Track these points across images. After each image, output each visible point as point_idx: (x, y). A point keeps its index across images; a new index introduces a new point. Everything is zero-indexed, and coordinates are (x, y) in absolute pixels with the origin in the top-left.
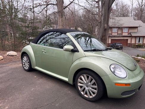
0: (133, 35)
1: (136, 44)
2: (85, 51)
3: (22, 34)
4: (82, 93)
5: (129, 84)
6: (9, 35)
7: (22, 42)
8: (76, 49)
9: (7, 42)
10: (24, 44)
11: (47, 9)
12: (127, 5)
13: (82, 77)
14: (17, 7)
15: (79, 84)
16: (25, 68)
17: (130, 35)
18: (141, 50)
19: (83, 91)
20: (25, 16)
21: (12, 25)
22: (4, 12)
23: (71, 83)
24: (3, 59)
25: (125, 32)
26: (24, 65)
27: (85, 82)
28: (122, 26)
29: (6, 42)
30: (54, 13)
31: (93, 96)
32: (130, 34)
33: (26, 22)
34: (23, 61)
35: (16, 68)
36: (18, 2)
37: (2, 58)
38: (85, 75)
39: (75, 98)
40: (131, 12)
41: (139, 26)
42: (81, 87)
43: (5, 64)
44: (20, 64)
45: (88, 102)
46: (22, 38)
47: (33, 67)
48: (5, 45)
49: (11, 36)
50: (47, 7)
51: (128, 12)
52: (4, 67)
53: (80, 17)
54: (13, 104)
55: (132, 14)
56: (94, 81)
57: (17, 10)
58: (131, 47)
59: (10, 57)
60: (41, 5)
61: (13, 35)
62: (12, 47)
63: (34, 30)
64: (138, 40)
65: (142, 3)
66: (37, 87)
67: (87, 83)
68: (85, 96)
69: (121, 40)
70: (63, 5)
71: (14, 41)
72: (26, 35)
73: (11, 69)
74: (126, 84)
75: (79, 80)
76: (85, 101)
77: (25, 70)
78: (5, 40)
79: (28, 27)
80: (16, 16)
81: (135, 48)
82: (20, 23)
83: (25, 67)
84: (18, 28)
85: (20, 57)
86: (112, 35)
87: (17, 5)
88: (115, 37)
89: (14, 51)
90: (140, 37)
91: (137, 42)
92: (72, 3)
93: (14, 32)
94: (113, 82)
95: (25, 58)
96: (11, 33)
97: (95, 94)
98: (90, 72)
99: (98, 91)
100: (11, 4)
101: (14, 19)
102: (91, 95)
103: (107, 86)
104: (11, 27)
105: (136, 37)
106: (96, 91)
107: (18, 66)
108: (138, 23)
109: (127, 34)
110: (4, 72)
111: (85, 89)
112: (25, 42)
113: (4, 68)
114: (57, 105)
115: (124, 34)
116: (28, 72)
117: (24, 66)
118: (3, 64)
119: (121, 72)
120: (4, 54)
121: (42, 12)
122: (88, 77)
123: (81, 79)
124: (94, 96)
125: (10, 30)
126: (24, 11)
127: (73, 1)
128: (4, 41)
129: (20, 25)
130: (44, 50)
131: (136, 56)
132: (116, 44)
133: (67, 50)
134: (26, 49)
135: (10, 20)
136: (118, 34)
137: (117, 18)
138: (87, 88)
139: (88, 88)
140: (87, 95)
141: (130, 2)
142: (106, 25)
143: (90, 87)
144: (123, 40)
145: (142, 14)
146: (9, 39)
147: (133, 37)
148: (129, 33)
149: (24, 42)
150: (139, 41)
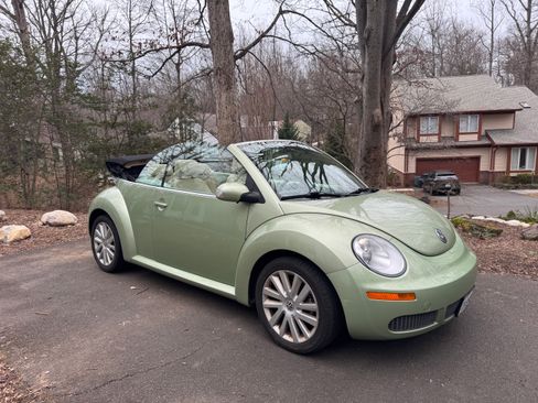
0: (498, 140)
1: (512, 175)
2: (283, 199)
3: (92, 149)
4: (276, 328)
5: (412, 295)
6: (50, 155)
7: (94, 178)
8: (255, 194)
9: (43, 181)
10: (101, 184)
11: (180, 58)
12: (472, 31)
13: (276, 280)
14: (77, 55)
15: (267, 303)
16: (102, 261)
17: (487, 142)
18: (529, 195)
19: (279, 322)
20: (104, 86)
21: (58, 121)
22: (30, 78)
23: (245, 300)
24: (30, 237)
25: (469, 133)
26: (99, 251)
27: (284, 294)
28: (454, 110)
29: (40, 181)
30: (206, 73)
31: (306, 337)
32: (487, 136)
33: (105, 110)
34: (96, 239)
35: (74, 264)
36: (77, 39)
37: (28, 233)
38: (283, 274)
39: (256, 347)
40: (491, 55)
41: (519, 107)
42: (273, 310)
43: (38, 251)
44: (87, 249)
45: (295, 357)
46: (94, 165)
47: (126, 257)
48: (33, 191)
49: (57, 159)
50: (178, 52)
51: (478, 56)
52: (33, 260)
53: (303, 82)
54: (64, 363)
55: (493, 64)
56: (307, 289)
57: (73, 70)
58: (494, 186)
59: (52, 228)
60: (158, 47)
61: (61, 153)
62: (59, 196)
63: (135, 136)
64: (516, 157)
65: (528, 22)
66: (137, 316)
67: (290, 298)
68: (286, 337)
69: (451, 159)
70: (232, 46)
71: (67, 177)
72: (109, 152)
73: (58, 266)
74: (402, 295)
75: (267, 289)
76: (286, 352)
77: (102, 268)
78: (35, 174)
79: (113, 126)
80: (72, 88)
81: (508, 188)
82: (86, 111)
83: (102, 257)
84: (78, 130)
85: (86, 230)
86: (418, 142)
87: (77, 49)
88: (428, 149)
89: (67, 209)
90: (523, 147)
91: (515, 166)
92: (263, 35)
93: (64, 144)
94: (363, 289)
95: (102, 230)
96: (55, 149)
97: (314, 330)
98: (295, 263)
99: (320, 320)
100: (54, 47)
101: (67, 99)
102: (301, 333)
103: (344, 302)
104: (55, 129)
105: (508, 148)
106: (314, 320)
107: (80, 256)
108: (517, 96)
109: (475, 137)
110: (36, 277)
111: (283, 315)
112: (105, 177)
113: (35, 263)
114: (197, 365)
115: (462, 139)
116: (112, 275)
117: (98, 255)
118: (30, 253)
119: (388, 258)
120: (33, 220)
121: (163, 71)
122: (291, 278)
123: (273, 286)
124: (309, 335)
125: (52, 139)
126: (100, 71)
127: (268, 31)
128: (31, 177)
129: (87, 121)
130: (162, 200)
131: (505, 216)
132: (433, 176)
133: (227, 197)
134: (104, 200)
135: (53, 103)
136: (441, 139)
137: (434, 81)
138: (289, 313)
139: (292, 313)
140: (291, 336)
141: (482, 21)
142: (378, 111)
143: (298, 309)
144: (458, 158)
145: (530, 62)
146: (49, 169)
147: (497, 146)
148: (483, 133)
149: (101, 177)
150: (523, 163)
